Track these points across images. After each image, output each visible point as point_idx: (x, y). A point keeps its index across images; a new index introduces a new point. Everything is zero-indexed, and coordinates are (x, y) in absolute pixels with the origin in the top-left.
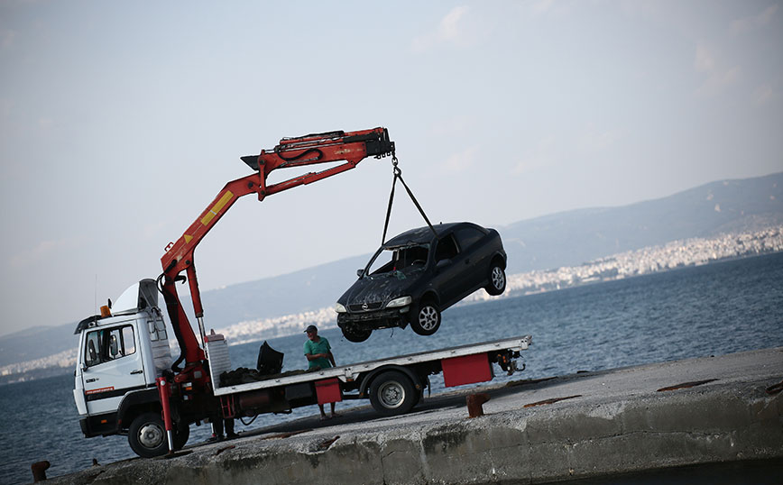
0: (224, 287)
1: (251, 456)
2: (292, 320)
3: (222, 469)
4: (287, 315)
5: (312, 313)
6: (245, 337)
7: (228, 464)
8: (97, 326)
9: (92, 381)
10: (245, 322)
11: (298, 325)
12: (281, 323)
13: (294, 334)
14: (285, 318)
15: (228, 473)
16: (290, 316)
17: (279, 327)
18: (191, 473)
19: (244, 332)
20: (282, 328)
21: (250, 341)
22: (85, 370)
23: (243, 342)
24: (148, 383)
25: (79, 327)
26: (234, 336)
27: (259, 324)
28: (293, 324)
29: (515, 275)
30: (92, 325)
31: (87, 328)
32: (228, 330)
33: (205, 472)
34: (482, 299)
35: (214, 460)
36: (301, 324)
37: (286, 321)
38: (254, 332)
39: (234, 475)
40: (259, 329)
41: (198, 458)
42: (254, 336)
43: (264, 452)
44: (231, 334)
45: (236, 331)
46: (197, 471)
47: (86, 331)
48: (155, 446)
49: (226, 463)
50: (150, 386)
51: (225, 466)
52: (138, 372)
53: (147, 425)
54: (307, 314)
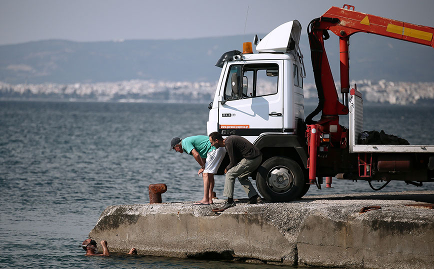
0: (121, 40)
1: (406, 220)
2: (186, 87)
3: (369, 229)
4: (181, 81)
5: (208, 84)
6: (136, 96)
7: (377, 224)
8: (242, 60)
9: (228, 115)
10: (137, 81)
11: (191, 94)
12: (175, 89)
13: (186, 102)
14: (179, 84)
15: (376, 233)
16: (185, 84)
17: (172, 92)
18: (332, 226)
19: (135, 91)
20: (175, 94)
21: (140, 101)
22: (223, 103)
23: (132, 101)
24: (286, 126)
25: (223, 57)
26: (124, 93)
27: (152, 85)
28: (187, 92)
29: (426, 84)
30: (236, 58)
31: (231, 60)
32: (120, 85)
33: (348, 228)
34: (388, 102)
35: (361, 217)
36: (195, 93)
37: (179, 88)
38: (145, 92)
39: (381, 236)
40: (151, 90)
41: (340, 212)
42: (145, 97)
43: (422, 219)
44: (121, 90)
45: (127, 88)
46: (340, 225)
47: (230, 64)
48: (283, 191)
49: (375, 222)
50: (287, 130)
51: (373, 226)
52: (277, 114)
53: (279, 168)
54: (203, 84)
